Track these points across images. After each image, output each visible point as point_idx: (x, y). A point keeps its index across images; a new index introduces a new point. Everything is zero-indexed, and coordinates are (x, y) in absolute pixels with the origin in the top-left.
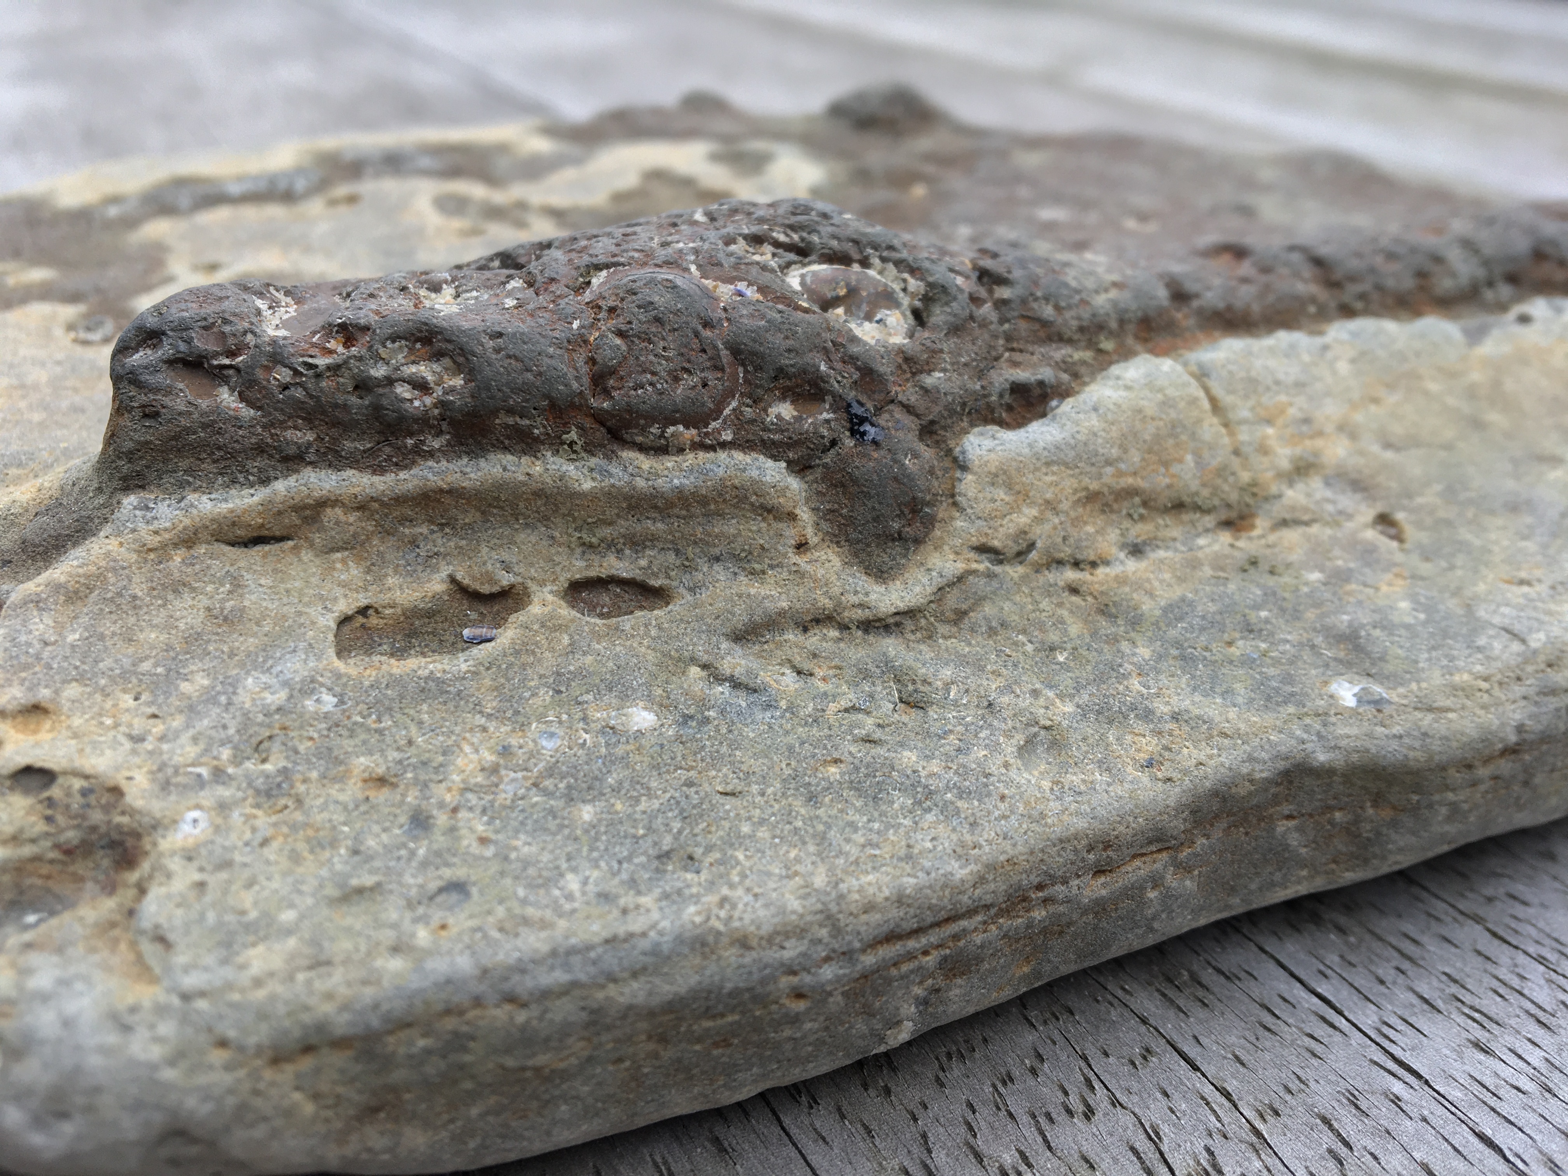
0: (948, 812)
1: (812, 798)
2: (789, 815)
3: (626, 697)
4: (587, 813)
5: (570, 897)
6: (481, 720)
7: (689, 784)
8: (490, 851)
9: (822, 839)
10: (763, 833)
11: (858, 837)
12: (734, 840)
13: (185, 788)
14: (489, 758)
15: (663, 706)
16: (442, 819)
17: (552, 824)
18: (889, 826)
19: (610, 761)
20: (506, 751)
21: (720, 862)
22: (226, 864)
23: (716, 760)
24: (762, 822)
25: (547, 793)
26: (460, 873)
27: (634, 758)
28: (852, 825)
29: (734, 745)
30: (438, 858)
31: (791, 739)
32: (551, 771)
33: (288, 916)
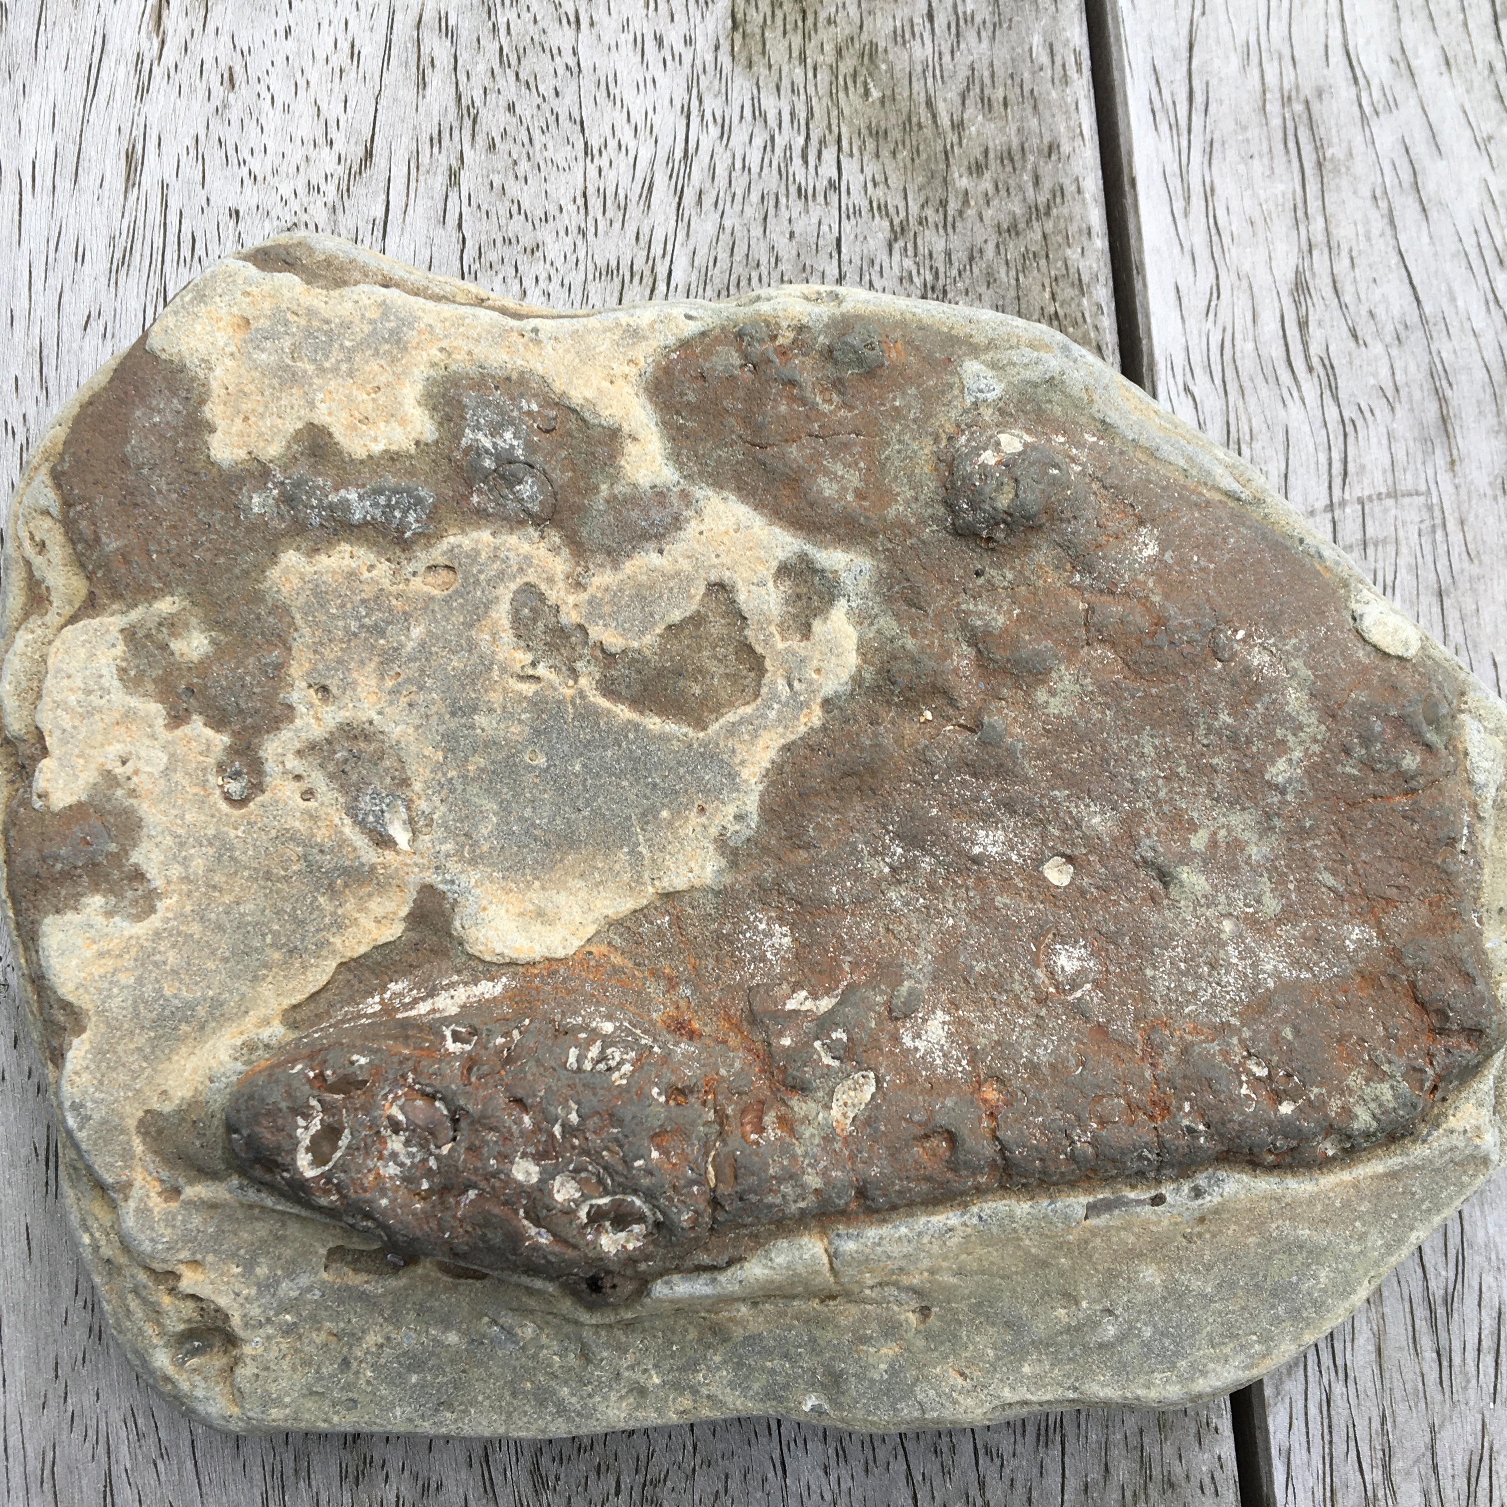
0: (569, 1419)
1: (514, 1394)
2: (501, 1398)
3: (447, 1328)
4: (414, 1379)
5: (395, 1418)
6: (381, 1320)
7: (464, 1371)
8: (369, 1389)
9: (509, 1415)
10: (487, 1403)
11: (525, 1420)
12: (473, 1403)
13: (254, 1326)
14: (380, 1340)
15: (464, 1333)
16: (354, 1365)
17: (397, 1381)
18: (540, 1417)
19: (432, 1354)
20: (388, 1339)
21: (463, 1411)
22: (267, 1369)
23: (480, 1363)
24: (489, 1397)
25: (399, 1363)
26: (355, 1396)
27: (444, 1354)
28: (525, 1413)
29: (491, 1358)
30: (348, 1387)
31: (517, 1363)
32: (406, 1353)
33: (287, 1400)
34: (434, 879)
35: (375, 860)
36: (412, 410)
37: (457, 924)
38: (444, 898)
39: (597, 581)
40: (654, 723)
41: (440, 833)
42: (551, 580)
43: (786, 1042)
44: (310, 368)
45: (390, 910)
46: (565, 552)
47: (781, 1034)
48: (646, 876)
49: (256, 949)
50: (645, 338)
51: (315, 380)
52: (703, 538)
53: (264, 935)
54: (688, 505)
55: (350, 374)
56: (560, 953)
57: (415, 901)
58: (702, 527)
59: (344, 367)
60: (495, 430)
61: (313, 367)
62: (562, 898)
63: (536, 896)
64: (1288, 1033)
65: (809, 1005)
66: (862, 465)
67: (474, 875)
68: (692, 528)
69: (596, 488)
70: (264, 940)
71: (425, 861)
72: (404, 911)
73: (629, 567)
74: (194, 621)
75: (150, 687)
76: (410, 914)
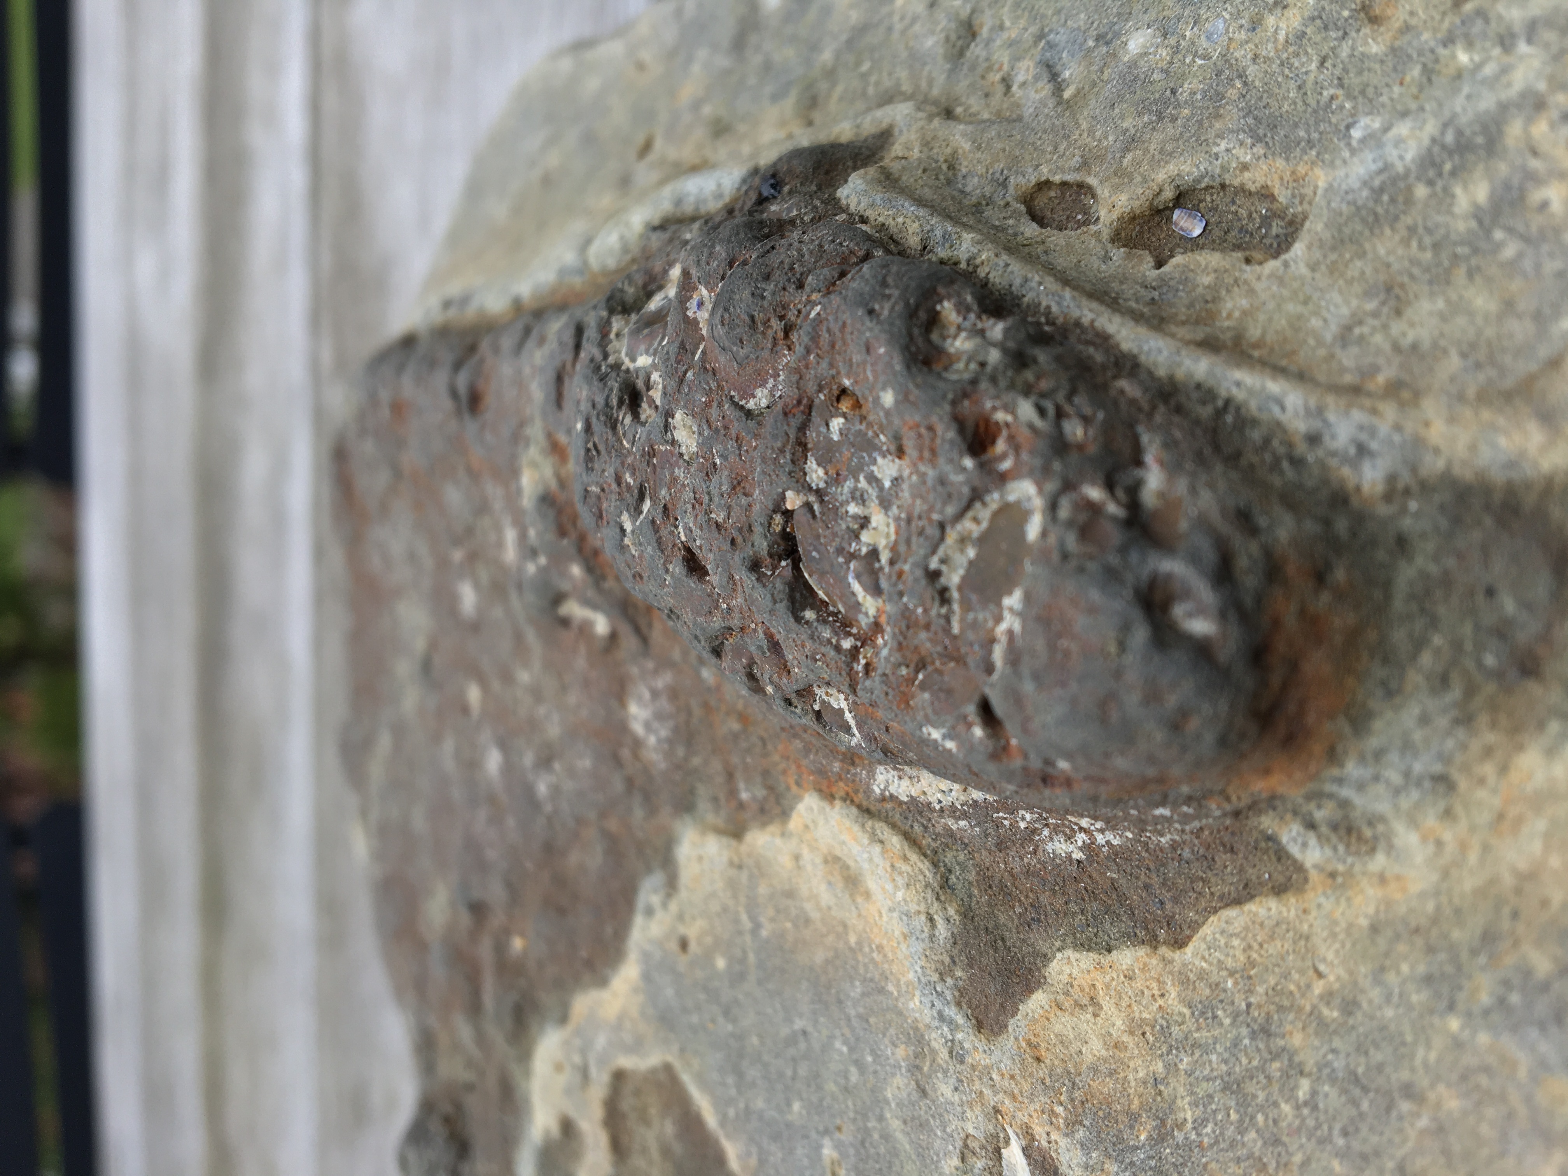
34: (967, 1037)
35: (1063, 1142)
37: (942, 931)
38: (962, 992)
45: (1065, 1018)
49: (1333, 1080)
53: (1312, 1103)
57: (1015, 1013)
70: (1314, 1093)
71: (977, 1086)
72: (1038, 1000)
76: (1029, 990)
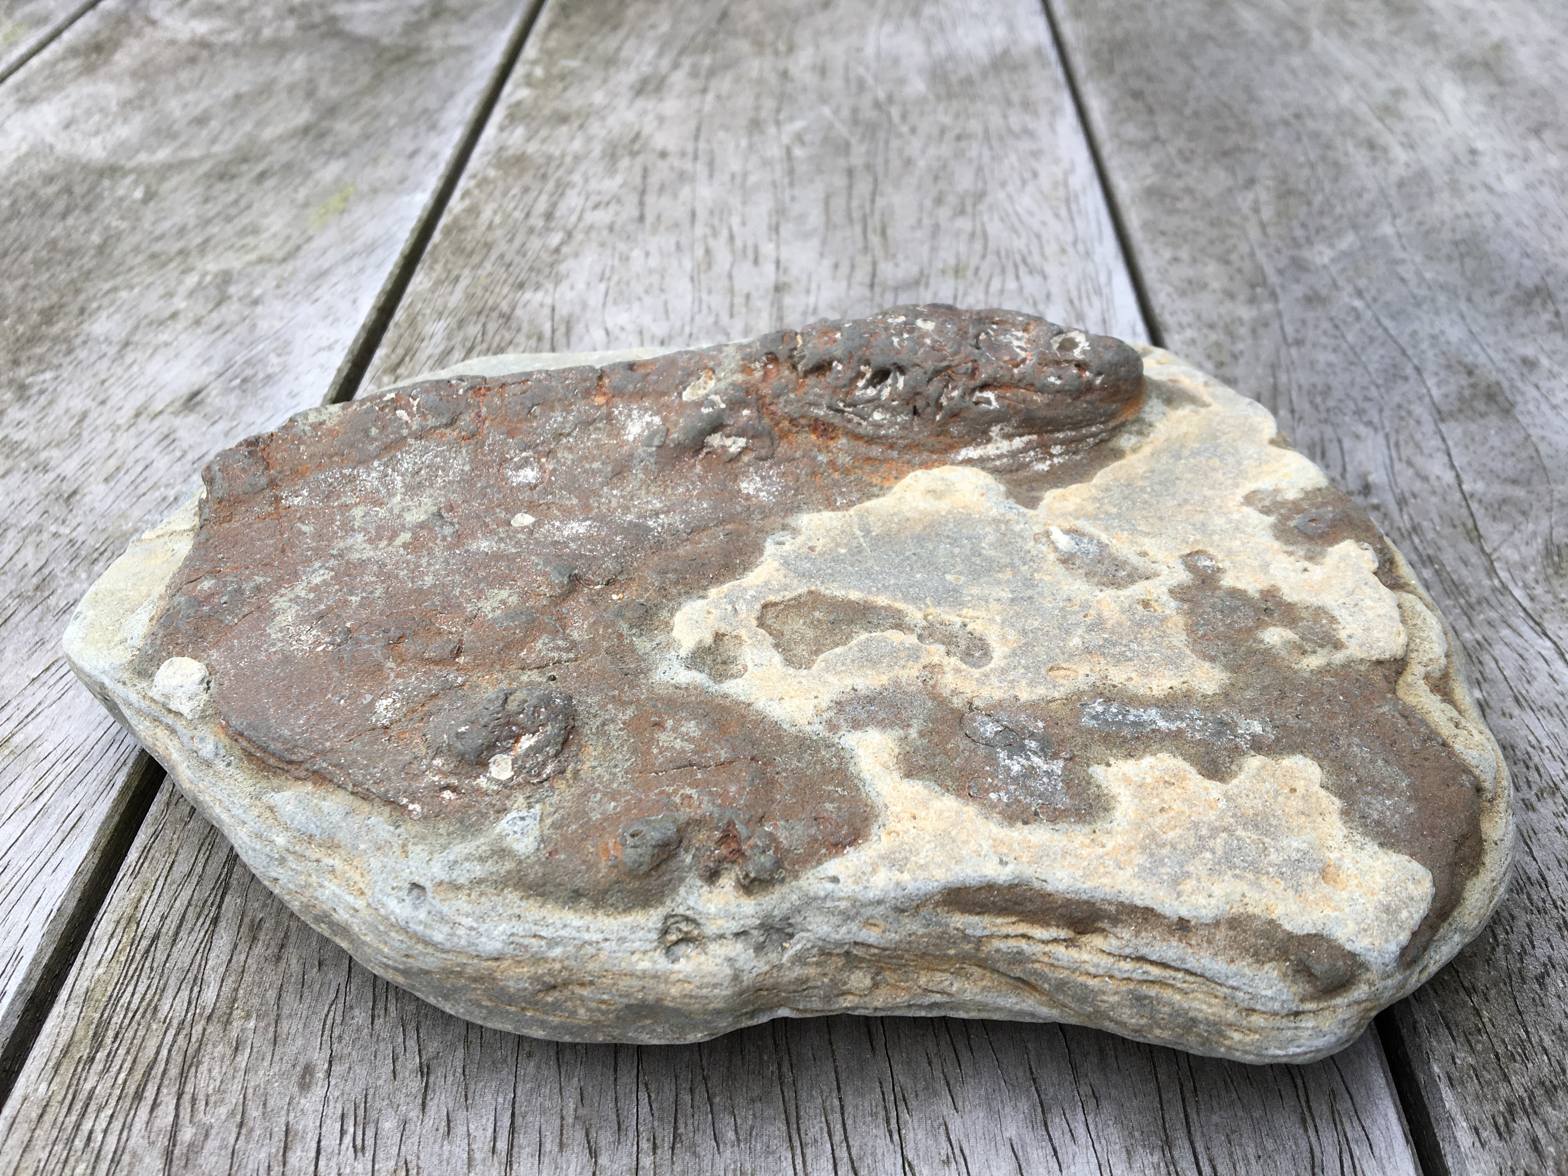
34: (1026, 511)
35: (1078, 523)
36: (1122, 791)
37: (1002, 488)
38: (1016, 500)
39: (915, 673)
40: (855, 595)
41: (1026, 534)
42: (958, 671)
43: (746, 412)
44: (1240, 832)
46: (946, 692)
47: (750, 418)
48: (856, 519)
50: (882, 857)
51: (1232, 820)
52: (814, 694)
54: (829, 722)
55: (1196, 825)
56: (919, 473)
57: (1039, 504)
58: (816, 701)
59: (1204, 832)
60: (1030, 772)
61: (1238, 833)
62: (922, 505)
63: (943, 506)
64: (374, 431)
65: (728, 442)
66: (655, 751)
67: (994, 512)
68: (825, 702)
69: (922, 734)
71: (1035, 520)
72: (1046, 501)
73: (884, 679)
74: (1283, 653)
75: (1304, 614)
